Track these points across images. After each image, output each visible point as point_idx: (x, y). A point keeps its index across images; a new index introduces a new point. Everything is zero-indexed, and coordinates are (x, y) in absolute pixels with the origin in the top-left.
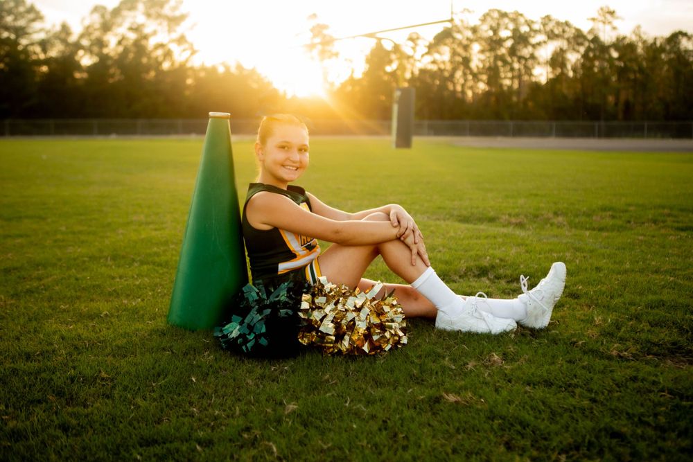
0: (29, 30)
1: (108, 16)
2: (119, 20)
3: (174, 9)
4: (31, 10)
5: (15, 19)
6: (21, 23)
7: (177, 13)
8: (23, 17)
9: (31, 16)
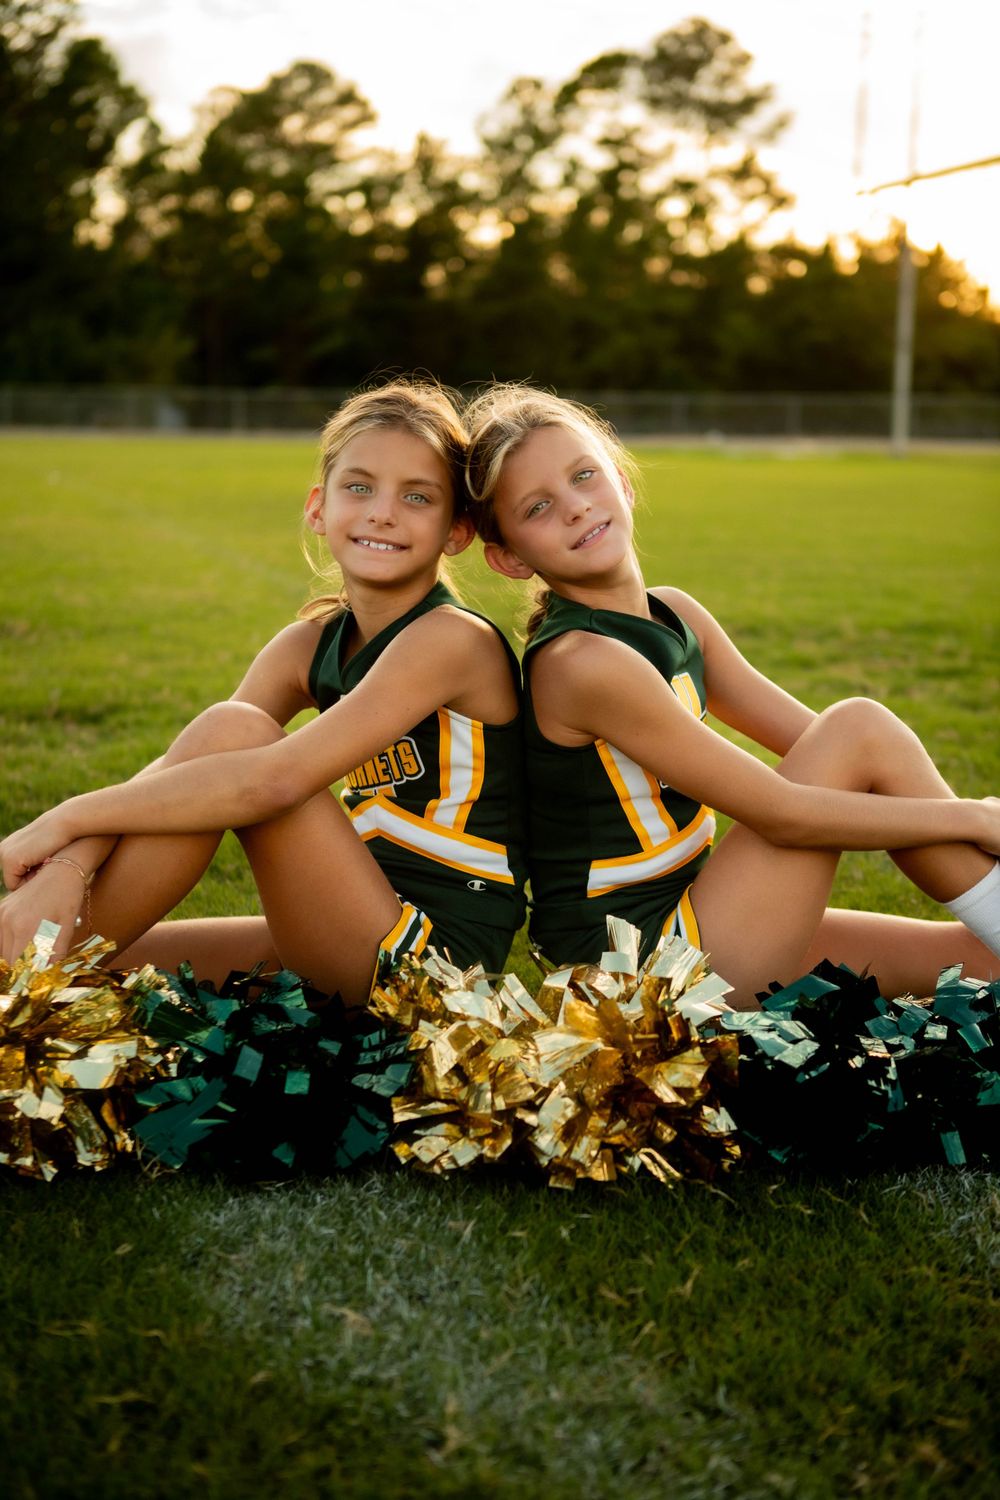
0: (342, 154)
1: (544, 106)
2: (571, 116)
3: (724, 80)
4: (348, 98)
5: (310, 124)
6: (323, 133)
7: (733, 94)
8: (327, 117)
9: (349, 113)
